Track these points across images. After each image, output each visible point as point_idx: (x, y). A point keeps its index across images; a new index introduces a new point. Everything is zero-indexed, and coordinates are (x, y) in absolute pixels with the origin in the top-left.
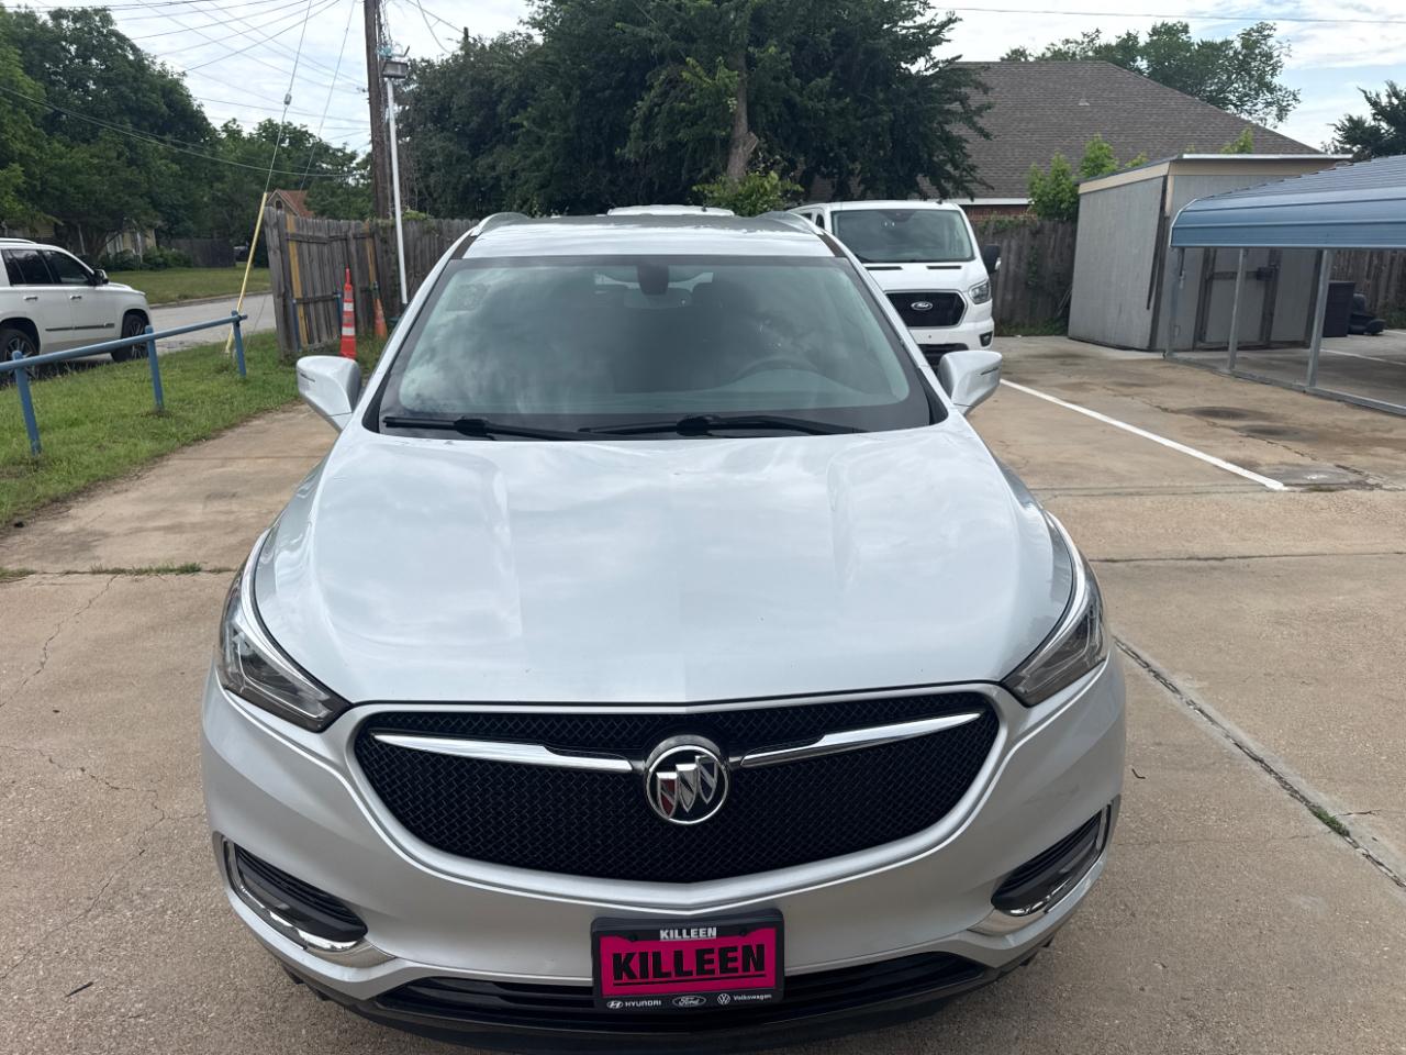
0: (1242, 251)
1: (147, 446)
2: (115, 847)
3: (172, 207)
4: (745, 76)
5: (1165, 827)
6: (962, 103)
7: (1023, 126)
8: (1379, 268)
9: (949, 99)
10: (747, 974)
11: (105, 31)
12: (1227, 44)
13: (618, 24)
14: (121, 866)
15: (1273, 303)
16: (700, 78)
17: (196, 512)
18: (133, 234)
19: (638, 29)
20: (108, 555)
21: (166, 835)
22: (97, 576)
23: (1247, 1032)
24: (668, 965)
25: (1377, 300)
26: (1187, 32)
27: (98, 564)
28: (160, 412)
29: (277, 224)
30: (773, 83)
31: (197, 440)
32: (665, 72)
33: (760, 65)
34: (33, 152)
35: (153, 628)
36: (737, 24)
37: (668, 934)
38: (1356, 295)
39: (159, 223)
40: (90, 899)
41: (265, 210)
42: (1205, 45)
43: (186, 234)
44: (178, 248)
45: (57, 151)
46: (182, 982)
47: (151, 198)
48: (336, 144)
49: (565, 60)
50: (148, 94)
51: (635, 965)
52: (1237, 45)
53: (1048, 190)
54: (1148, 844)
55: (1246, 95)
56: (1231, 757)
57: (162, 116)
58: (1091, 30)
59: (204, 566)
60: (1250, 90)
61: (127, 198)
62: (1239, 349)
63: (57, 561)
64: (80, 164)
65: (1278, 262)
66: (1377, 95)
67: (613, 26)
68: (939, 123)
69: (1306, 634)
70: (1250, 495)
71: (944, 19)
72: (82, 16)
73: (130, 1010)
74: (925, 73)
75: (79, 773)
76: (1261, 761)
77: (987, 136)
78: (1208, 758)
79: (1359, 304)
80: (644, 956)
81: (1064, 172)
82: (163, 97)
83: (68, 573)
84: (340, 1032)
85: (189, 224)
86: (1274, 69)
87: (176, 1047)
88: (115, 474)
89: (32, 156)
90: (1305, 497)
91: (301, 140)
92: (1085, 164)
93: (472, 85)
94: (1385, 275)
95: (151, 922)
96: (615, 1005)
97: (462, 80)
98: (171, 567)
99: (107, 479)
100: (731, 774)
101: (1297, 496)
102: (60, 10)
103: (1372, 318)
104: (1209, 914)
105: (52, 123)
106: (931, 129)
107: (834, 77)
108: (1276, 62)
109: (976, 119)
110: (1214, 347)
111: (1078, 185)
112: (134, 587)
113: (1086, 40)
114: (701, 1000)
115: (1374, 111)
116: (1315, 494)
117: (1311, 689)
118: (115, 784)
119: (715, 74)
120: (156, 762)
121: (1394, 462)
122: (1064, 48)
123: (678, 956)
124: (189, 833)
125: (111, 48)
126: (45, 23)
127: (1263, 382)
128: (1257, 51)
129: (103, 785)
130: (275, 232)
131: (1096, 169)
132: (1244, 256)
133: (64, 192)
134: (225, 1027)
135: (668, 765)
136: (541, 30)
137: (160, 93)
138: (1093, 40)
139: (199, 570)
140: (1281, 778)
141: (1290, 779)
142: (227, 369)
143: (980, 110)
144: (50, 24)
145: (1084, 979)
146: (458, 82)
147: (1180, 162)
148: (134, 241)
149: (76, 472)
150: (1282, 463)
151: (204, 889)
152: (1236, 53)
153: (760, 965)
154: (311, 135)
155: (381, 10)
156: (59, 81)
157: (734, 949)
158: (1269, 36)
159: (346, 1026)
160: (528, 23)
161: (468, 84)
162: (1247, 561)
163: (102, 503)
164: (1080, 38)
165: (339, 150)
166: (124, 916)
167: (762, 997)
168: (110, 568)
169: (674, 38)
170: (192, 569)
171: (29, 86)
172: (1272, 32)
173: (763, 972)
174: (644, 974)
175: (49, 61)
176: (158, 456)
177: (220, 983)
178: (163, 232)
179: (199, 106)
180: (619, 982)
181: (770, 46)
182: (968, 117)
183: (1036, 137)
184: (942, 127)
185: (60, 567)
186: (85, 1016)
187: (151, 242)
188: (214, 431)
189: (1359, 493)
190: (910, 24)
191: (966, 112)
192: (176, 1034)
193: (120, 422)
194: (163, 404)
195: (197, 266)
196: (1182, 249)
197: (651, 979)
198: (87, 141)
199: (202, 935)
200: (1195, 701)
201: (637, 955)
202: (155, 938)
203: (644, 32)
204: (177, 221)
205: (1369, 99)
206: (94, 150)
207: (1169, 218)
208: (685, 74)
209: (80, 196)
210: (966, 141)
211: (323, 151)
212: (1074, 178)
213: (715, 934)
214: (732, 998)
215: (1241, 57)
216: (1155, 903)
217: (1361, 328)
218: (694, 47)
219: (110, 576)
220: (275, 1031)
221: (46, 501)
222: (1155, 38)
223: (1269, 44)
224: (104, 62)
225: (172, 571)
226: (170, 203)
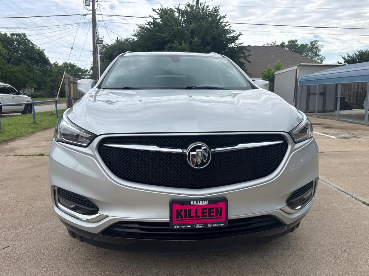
0: (317, 86)
1: (30, 130)
2: (18, 214)
3: (39, 82)
4: (189, 46)
5: (322, 207)
6: (243, 54)
7: (259, 61)
8: (350, 94)
9: (240, 53)
10: (216, 217)
11: (24, 39)
12: (307, 45)
13: (157, 33)
14: (20, 219)
15: (325, 101)
16: (178, 46)
17: (44, 143)
18: (28, 89)
19: (162, 34)
20: (18, 152)
21: (33, 211)
22: (15, 157)
23: (358, 252)
24: (193, 214)
25: (350, 102)
26: (297, 42)
27: (16, 154)
28: (34, 123)
29: (68, 78)
30: (196, 48)
31: (44, 129)
32: (169, 45)
33: (193, 43)
34: (4, 67)
35: (31, 167)
36: (187, 33)
37: (193, 203)
38: (345, 100)
39: (35, 86)
40: (9, 226)
41: (65, 74)
42: (302, 45)
43: (42, 89)
44: (40, 92)
45: (10, 67)
46: (37, 246)
47: (34, 80)
48: (82, 68)
49: (143, 42)
50: (35, 54)
51: (183, 213)
52: (310, 45)
53: (266, 74)
54: (318, 211)
55: (312, 57)
56: (336, 191)
57: (38, 60)
58: (274, 41)
59: (45, 154)
60: (313, 56)
61: (27, 79)
62: (318, 112)
63: (4, 153)
64: (16, 70)
65: (326, 90)
66: (345, 57)
67: (156, 34)
68: (238, 59)
69: (349, 167)
70: (328, 139)
71: (239, 34)
72: (18, 35)
73: (21, 252)
74: (234, 47)
75: (8, 198)
76: (345, 192)
77: (250, 62)
78: (330, 192)
79: (346, 103)
80: (185, 210)
81: (270, 70)
82: (38, 55)
83: (7, 156)
84: (86, 257)
85: (43, 87)
86: (319, 51)
87: (35, 261)
88: (22, 136)
89: (3, 68)
90: (342, 140)
91: (74, 67)
92: (276, 68)
93: (119, 50)
94: (352, 96)
95: (28, 232)
96: (176, 227)
97: (116, 48)
98: (36, 154)
99: (19, 137)
100: (212, 154)
101: (340, 139)
102: (13, 33)
103: (350, 106)
104: (339, 225)
105: (9, 61)
106: (236, 60)
107: (211, 47)
108: (319, 49)
109: (247, 58)
110: (311, 112)
111: (274, 72)
112: (26, 159)
113: (273, 44)
114: (203, 226)
115: (344, 61)
116: (344, 139)
117: (354, 177)
118: (19, 200)
119: (182, 45)
120: (31, 195)
121: (363, 133)
122: (267, 45)
123: (196, 210)
124: (40, 211)
125: (26, 43)
126: (9, 36)
127: (325, 118)
128: (314, 47)
129: (15, 201)
130: (67, 80)
131: (278, 69)
132: (318, 87)
133: (11, 77)
134: (50, 256)
135: (193, 150)
136: (137, 37)
137: (38, 54)
138: (274, 44)
139: (44, 155)
140: (351, 196)
141: (354, 196)
142: (53, 115)
143: (248, 56)
144: (10, 36)
145: (307, 241)
146: (115, 49)
147: (300, 65)
148: (29, 91)
149: (11, 135)
150: (334, 133)
151: (44, 224)
152: (309, 47)
153: (220, 215)
154: (76, 66)
155: (97, 29)
156: (12, 51)
157: (213, 209)
158: (317, 43)
159: (88, 255)
160: (133, 35)
161: (118, 50)
162: (330, 153)
163: (17, 142)
164: (271, 43)
165: (83, 69)
166: (20, 230)
167: (221, 225)
168: (19, 155)
169: (171, 37)
170: (42, 155)
171: (4, 51)
172: (318, 42)
173: (221, 217)
174: (186, 217)
175: (9, 45)
176: (33, 132)
177: (49, 246)
178: (36, 89)
179: (48, 57)
180: (178, 219)
181: (195, 38)
182: (245, 58)
183: (262, 64)
184: (239, 60)
185: (5, 155)
186: (7, 254)
187: (33, 91)
188: (49, 127)
189: (356, 139)
190: (230, 35)
191: (245, 56)
192: (35, 258)
193: (23, 125)
194: (35, 121)
195: (45, 97)
196: (302, 86)
197: (188, 218)
198: (18, 66)
199: (43, 234)
200: (324, 180)
201: (184, 210)
202: (29, 235)
203: (163, 35)
204: (40, 86)
205: (343, 58)
206: (19, 67)
207: (298, 79)
208: (174, 45)
209: (15, 78)
210: (245, 63)
211: (79, 70)
212: (273, 71)
213: (207, 203)
214: (212, 225)
215: (311, 48)
216: (323, 223)
217: (347, 108)
218: (176, 39)
219: (19, 157)
220: (66, 257)
221: (2, 141)
222: (289, 43)
223: (317, 45)
224: (24, 46)
225: (36, 155)
226: (38, 81)
